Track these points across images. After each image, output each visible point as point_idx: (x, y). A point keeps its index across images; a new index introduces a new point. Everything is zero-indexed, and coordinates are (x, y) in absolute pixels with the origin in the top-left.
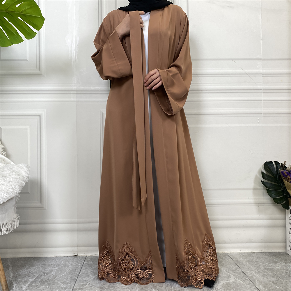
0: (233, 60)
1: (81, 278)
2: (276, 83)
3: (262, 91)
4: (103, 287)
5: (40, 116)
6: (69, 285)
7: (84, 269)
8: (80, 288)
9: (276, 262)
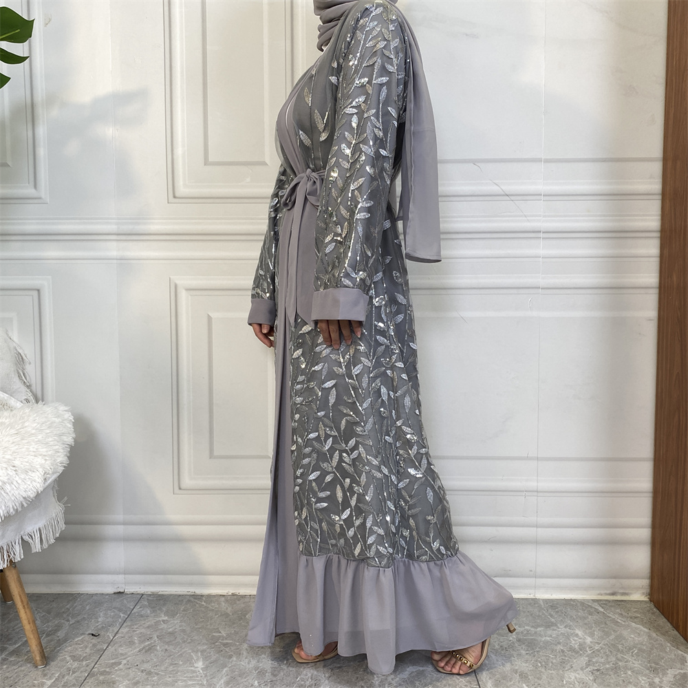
0: (474, 162)
1: (114, 648)
2: (575, 216)
3: (541, 235)
4: (152, 671)
5: (38, 290)
7: (126, 626)
8: (105, 671)
9: (549, 625)
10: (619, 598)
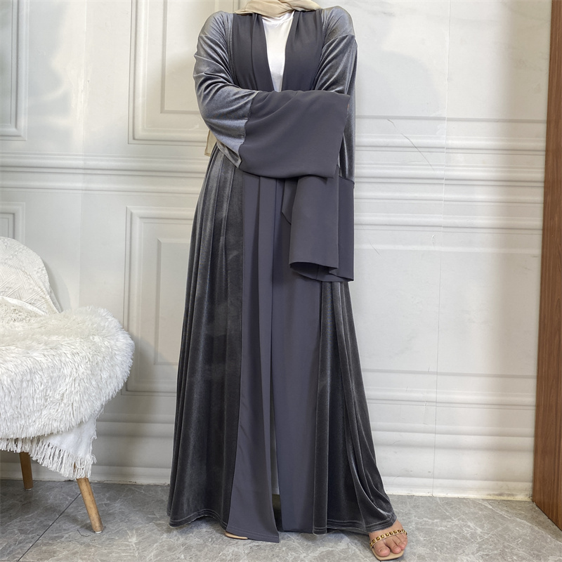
0: (388, 118)
1: (58, 525)
2: (472, 167)
3: (443, 182)
5: (14, 214)
6: (30, 536)
8: (48, 543)
9: (444, 518)
10: (505, 498)
